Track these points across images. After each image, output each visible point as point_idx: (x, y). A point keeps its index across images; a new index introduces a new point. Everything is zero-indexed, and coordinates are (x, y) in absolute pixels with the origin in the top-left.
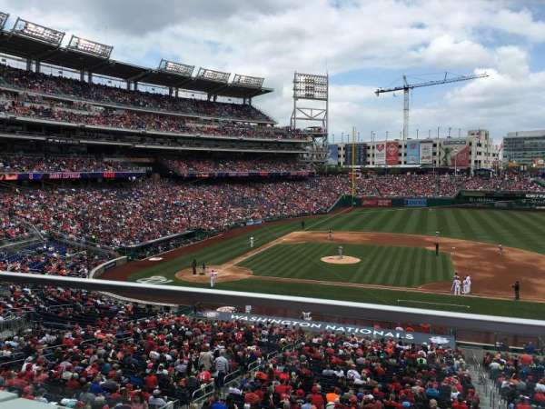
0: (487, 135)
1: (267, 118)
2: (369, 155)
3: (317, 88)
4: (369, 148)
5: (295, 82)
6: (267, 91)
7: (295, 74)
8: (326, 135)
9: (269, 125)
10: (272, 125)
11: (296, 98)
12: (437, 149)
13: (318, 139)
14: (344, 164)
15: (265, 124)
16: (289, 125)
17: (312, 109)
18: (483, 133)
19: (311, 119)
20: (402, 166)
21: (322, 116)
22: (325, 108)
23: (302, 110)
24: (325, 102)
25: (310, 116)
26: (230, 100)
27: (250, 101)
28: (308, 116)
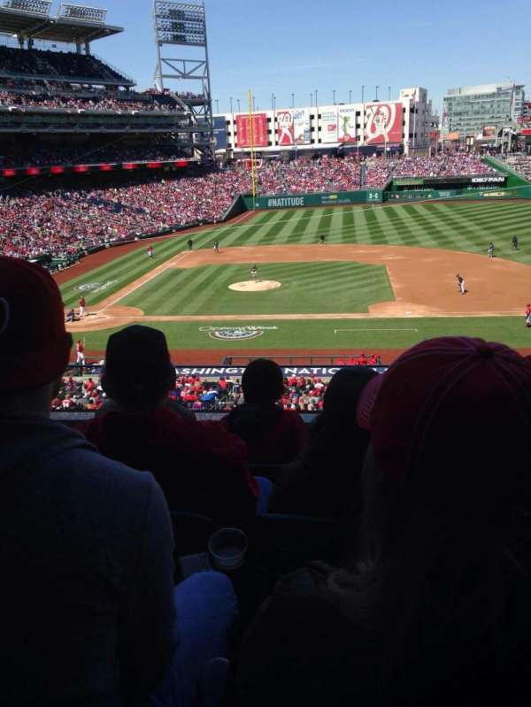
0: (424, 96)
1: (119, 77)
2: (270, 132)
3: (188, 25)
4: (269, 119)
6: (114, 31)
8: (209, 104)
9: (122, 89)
10: (127, 87)
11: (160, 42)
12: (361, 120)
13: (197, 109)
14: (238, 144)
15: (117, 87)
17: (184, 61)
19: (185, 76)
20: (316, 146)
22: (204, 59)
23: (170, 62)
24: (204, 48)
25: (182, 71)
26: (54, 46)
27: (87, 48)
28: (180, 73)
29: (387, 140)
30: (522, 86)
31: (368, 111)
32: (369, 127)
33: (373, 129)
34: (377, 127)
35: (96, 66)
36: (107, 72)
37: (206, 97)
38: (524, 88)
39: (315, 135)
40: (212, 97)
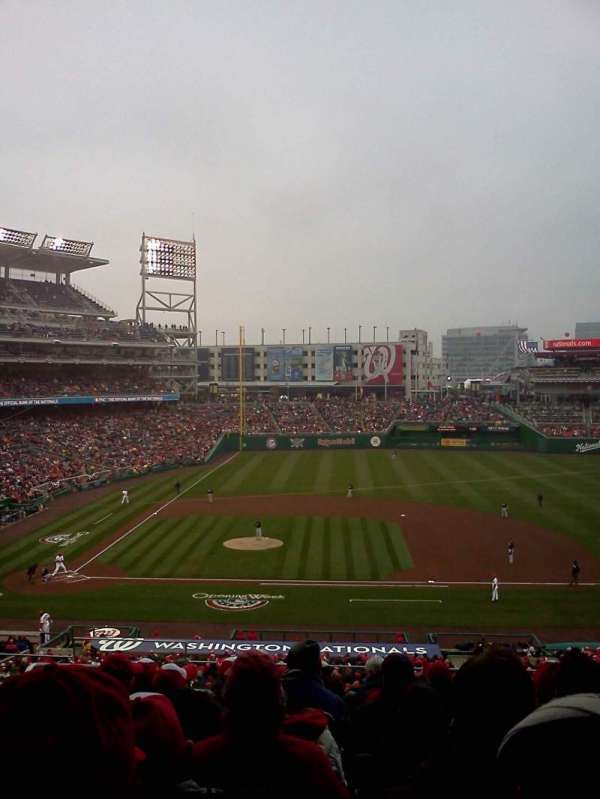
0: (425, 337)
1: (98, 307)
2: (258, 366)
3: (177, 260)
4: (258, 354)
5: (143, 249)
6: (98, 263)
7: (144, 238)
8: (194, 337)
10: (107, 318)
11: (145, 275)
12: (358, 358)
13: (181, 341)
14: (221, 378)
15: (96, 317)
16: (134, 317)
17: (170, 294)
18: (420, 336)
19: (170, 309)
20: (310, 383)
21: (186, 306)
22: (193, 293)
23: (154, 295)
24: (192, 283)
25: (168, 304)
26: (33, 275)
27: (67, 279)
28: (165, 305)
29: (387, 380)
30: (525, 330)
31: (366, 351)
32: (367, 366)
33: (372, 369)
34: (376, 368)
35: (75, 296)
36: (87, 303)
37: (192, 331)
38: (527, 332)
39: (308, 372)
40: (198, 330)
